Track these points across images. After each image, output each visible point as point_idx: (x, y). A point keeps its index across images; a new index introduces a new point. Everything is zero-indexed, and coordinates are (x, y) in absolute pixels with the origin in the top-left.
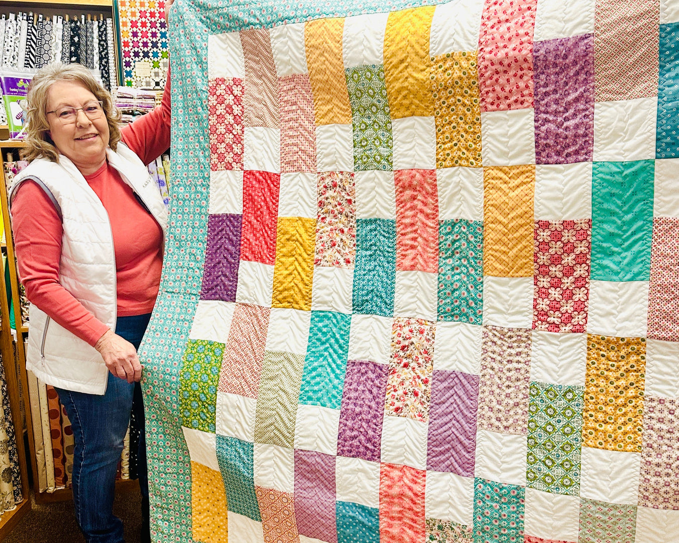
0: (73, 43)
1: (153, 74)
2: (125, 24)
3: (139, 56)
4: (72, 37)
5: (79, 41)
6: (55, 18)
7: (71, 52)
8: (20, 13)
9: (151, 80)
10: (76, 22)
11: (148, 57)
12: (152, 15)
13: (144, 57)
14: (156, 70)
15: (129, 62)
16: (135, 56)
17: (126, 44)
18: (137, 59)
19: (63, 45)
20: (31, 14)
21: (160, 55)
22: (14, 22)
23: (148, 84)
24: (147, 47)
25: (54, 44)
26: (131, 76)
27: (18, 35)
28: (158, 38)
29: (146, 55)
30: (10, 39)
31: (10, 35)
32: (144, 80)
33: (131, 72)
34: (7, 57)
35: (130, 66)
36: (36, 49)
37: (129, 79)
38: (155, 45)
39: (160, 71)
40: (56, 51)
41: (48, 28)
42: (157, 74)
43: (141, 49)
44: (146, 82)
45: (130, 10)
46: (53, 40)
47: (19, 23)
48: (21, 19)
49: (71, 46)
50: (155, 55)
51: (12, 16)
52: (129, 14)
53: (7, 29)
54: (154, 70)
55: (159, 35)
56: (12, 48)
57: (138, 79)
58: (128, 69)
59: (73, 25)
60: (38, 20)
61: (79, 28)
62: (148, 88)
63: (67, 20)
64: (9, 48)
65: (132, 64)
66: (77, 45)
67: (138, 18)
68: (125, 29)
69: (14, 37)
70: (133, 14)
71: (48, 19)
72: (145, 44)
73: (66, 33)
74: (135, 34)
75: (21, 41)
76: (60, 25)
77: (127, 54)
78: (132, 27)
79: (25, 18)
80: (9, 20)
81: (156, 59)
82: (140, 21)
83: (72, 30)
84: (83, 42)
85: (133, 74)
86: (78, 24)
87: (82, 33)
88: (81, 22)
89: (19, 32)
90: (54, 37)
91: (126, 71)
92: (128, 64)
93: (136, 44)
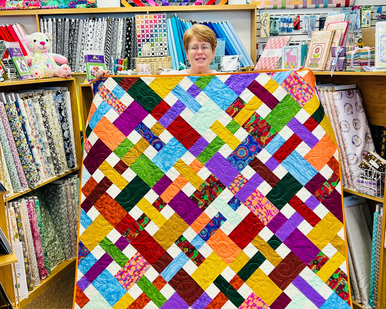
0: (128, 31)
1: (151, 50)
2: (138, 27)
3: (144, 41)
4: (127, 28)
5: (130, 30)
6: (120, 19)
7: (127, 35)
8: (104, 18)
9: (150, 52)
10: (130, 20)
11: (149, 41)
12: (151, 22)
13: (147, 42)
14: (153, 47)
15: (140, 44)
16: (143, 41)
17: (139, 36)
18: (144, 43)
19: (123, 32)
20: (109, 18)
21: (154, 40)
22: (101, 22)
23: (149, 54)
24: (148, 37)
25: (119, 32)
26: (141, 51)
27: (102, 28)
28: (153, 33)
29: (148, 41)
30: (99, 30)
31: (99, 29)
32: (147, 53)
33: (141, 49)
34: (97, 39)
35: (140, 46)
36: (111, 34)
37: (140, 52)
38: (152, 36)
39: (154, 48)
40: (120, 35)
41: (116, 24)
42: (153, 49)
43: (146, 38)
44: (148, 53)
45: (141, 20)
46: (119, 30)
47: (103, 22)
48: (104, 21)
49: (127, 32)
50: (152, 40)
51: (100, 19)
52: (140, 22)
53: (98, 26)
54: (151, 48)
55: (154, 31)
56: (100, 35)
57: (144, 52)
58: (140, 48)
59: (128, 22)
60: (112, 20)
61: (131, 23)
62: (149, 56)
63: (125, 20)
64: (98, 35)
65: (142, 45)
66: (129, 32)
67: (144, 24)
68: (138, 29)
69: (100, 30)
70: (142, 22)
71: (117, 20)
72: (148, 36)
73: (125, 26)
74: (143, 31)
75: (104, 31)
76: (122, 22)
77: (139, 41)
78: (142, 28)
79: (106, 20)
80: (99, 21)
81: (152, 43)
82: (145, 25)
83: (127, 24)
84: (132, 30)
85: (142, 50)
86: (131, 21)
87: (132, 25)
88: (132, 20)
89: (103, 27)
90: (119, 28)
91: (139, 49)
92: (140, 45)
93: (143, 36)
